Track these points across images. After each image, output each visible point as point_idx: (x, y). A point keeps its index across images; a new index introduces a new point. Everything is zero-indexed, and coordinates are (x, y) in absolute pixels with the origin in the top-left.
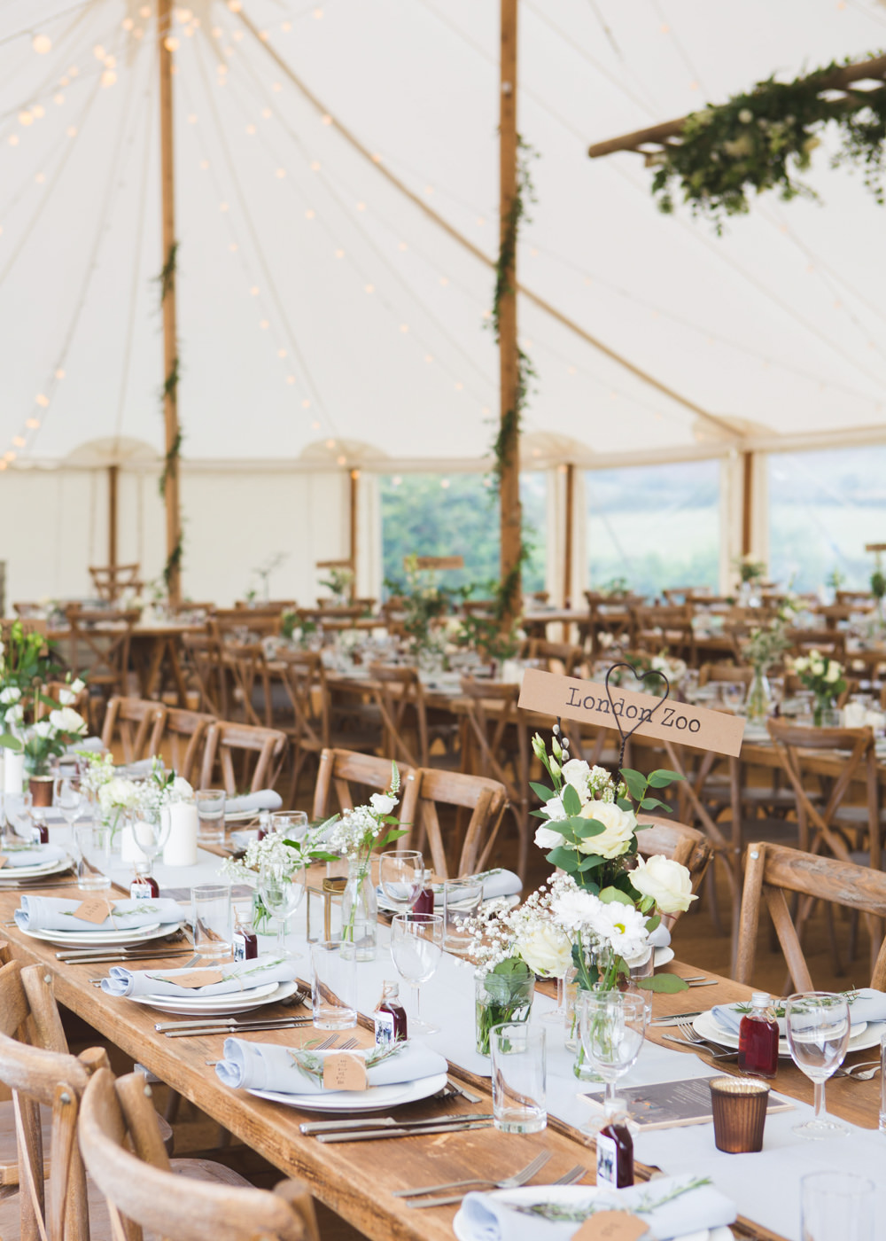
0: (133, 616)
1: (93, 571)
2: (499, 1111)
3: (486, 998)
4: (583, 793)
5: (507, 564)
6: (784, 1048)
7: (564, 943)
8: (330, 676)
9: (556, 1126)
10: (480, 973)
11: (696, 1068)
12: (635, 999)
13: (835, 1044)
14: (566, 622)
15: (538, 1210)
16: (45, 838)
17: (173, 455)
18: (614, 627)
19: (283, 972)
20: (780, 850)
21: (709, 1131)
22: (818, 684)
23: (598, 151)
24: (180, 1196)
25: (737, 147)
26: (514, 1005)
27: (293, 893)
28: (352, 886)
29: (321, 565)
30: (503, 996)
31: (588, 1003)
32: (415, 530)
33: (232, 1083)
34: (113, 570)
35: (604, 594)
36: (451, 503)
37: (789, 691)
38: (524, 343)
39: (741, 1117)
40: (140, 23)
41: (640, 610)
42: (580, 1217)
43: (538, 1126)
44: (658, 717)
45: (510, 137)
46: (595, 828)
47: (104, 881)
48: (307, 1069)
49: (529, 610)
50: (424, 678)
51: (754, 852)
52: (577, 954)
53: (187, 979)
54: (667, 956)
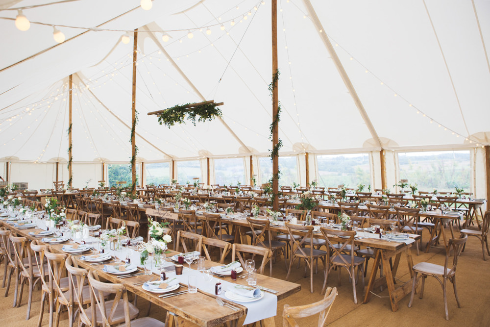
0: (64, 192)
1: (54, 182)
2: (146, 272)
3: (142, 256)
4: (156, 226)
5: (133, 182)
6: (185, 260)
7: (153, 248)
8: (103, 202)
9: (153, 273)
10: (141, 253)
11: (172, 264)
12: (164, 254)
13: (192, 259)
14: (142, 191)
15: (153, 284)
16: (62, 235)
17: (70, 161)
18: (151, 192)
19: (109, 255)
20: (182, 231)
21: (175, 272)
22: (186, 203)
23: (149, 114)
24: (107, 286)
25: (173, 115)
26: (146, 257)
27: (109, 242)
28: (118, 241)
29: (99, 182)
30: (144, 256)
31: (157, 256)
32: (114, 173)
33: (106, 272)
34: (57, 182)
35: (149, 186)
36: (121, 168)
37: (182, 204)
38: (136, 144)
39: (179, 270)
40: (66, 85)
41: (156, 189)
42: (159, 284)
43: (151, 274)
44: (166, 215)
45: (134, 110)
46: (157, 231)
47: (74, 242)
48: (116, 269)
49: (137, 189)
50: (120, 203)
51: (179, 232)
52: (155, 249)
53: (94, 257)
54: (167, 248)
